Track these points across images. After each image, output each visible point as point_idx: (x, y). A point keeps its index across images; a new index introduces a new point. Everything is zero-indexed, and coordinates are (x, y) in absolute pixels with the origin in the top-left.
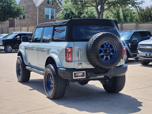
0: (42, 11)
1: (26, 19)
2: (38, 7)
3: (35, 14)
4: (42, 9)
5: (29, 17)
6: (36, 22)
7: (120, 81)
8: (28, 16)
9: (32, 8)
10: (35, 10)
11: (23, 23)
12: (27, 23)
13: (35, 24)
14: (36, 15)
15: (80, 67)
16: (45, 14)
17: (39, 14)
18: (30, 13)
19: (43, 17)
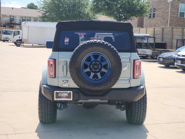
0: (175, 7)
1: (156, 17)
2: (170, 2)
3: (167, 11)
4: (175, 5)
5: (160, 15)
6: (167, 22)
7: (137, 109)
8: (158, 14)
9: (163, 4)
10: (167, 6)
11: (153, 22)
12: (157, 23)
13: (165, 24)
14: (167, 13)
15: (66, 85)
16: (179, 12)
17: (171, 12)
18: (162, 11)
19: (176, 16)
